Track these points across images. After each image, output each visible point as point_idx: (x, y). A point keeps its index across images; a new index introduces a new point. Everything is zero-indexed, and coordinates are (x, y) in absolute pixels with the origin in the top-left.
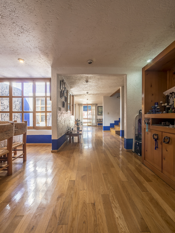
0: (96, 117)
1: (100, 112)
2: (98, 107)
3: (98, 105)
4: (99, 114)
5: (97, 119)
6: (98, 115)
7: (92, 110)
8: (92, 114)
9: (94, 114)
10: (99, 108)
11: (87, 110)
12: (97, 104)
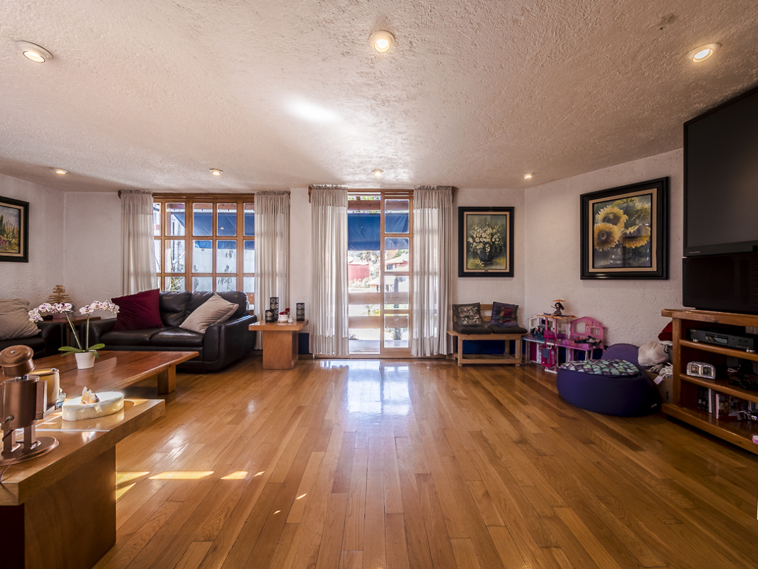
0: (448, 288)
1: (475, 255)
2: (462, 210)
3: (463, 201)
4: (472, 264)
5: (457, 309)
6: (462, 274)
7: (417, 239)
8: (417, 267)
9: (435, 262)
10: (470, 218)
11: (375, 245)
12: (454, 190)
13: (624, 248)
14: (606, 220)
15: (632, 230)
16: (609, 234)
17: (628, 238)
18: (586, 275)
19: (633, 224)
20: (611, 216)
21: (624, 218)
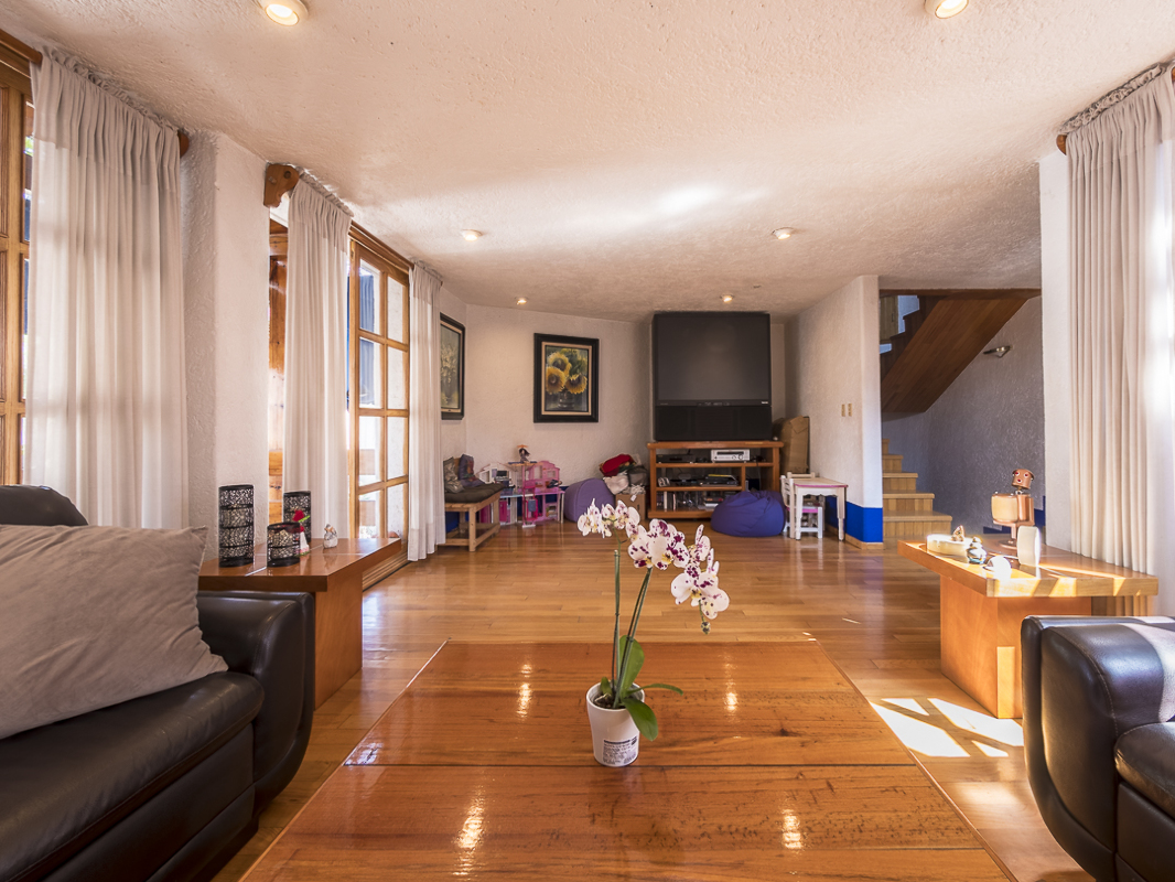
13: (570, 394)
14: (555, 364)
15: (574, 378)
16: (558, 379)
17: (572, 384)
18: (539, 418)
19: (575, 373)
20: (560, 362)
21: (569, 365)
